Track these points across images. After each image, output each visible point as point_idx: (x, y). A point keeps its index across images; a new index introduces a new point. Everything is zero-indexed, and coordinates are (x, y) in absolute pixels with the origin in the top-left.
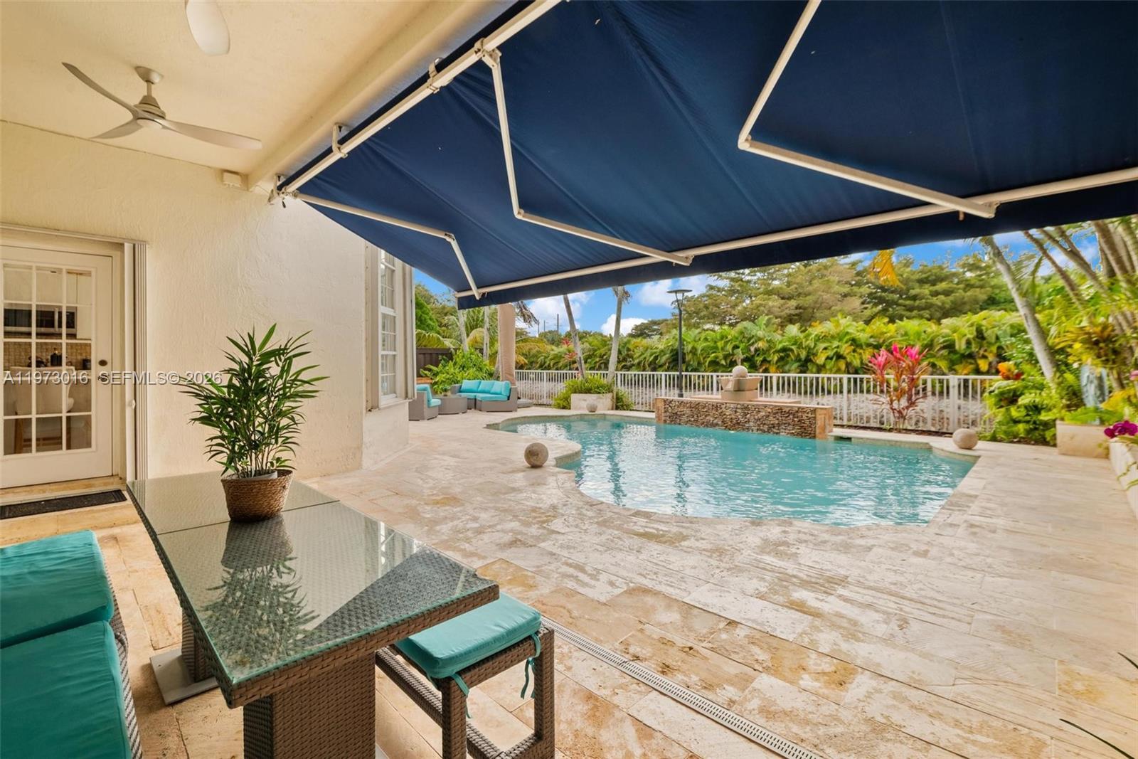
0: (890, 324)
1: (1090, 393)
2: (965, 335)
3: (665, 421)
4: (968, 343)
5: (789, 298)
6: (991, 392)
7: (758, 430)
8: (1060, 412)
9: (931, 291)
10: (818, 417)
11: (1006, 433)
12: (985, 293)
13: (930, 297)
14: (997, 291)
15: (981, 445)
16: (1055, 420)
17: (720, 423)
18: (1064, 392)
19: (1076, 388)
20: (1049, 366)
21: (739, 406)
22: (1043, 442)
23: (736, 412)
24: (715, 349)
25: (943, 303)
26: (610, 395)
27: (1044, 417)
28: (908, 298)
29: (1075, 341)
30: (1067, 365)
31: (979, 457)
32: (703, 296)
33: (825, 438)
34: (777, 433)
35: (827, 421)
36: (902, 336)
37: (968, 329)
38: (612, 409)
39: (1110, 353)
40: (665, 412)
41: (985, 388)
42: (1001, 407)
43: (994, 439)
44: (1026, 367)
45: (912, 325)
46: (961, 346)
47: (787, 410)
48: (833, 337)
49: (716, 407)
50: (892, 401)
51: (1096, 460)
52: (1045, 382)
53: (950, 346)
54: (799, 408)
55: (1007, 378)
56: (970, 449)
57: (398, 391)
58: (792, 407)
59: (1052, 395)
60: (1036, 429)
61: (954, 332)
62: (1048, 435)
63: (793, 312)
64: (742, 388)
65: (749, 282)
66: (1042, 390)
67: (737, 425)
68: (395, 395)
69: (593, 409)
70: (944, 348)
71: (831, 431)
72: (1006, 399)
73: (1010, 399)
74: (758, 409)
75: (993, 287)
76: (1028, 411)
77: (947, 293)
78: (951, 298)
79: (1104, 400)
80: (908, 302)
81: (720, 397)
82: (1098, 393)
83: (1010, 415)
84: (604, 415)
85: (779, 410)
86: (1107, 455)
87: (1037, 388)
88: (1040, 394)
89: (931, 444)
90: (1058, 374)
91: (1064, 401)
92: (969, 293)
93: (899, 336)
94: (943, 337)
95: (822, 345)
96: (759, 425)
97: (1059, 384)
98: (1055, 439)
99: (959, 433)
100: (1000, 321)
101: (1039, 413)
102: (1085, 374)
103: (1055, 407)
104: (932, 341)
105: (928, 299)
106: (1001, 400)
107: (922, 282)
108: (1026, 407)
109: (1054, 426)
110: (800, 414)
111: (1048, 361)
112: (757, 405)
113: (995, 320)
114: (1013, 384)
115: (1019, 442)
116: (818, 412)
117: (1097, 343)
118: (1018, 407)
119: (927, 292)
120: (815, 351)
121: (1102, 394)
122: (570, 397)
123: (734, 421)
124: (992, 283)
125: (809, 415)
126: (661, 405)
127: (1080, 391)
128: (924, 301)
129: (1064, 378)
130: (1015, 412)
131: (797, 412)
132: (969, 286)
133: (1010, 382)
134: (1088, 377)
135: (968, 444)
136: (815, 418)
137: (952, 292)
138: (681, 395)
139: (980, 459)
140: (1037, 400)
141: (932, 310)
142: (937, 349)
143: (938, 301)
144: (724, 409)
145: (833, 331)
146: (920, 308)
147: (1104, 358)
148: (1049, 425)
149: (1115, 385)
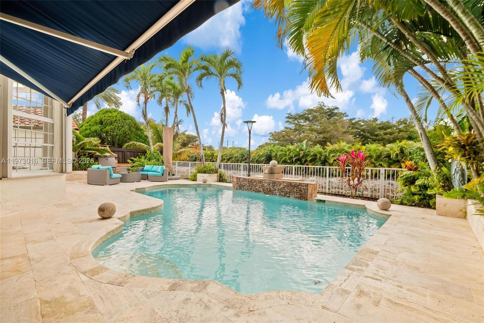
0: (363, 146)
1: (456, 179)
2: (396, 151)
3: (237, 189)
4: (397, 155)
5: (320, 133)
6: (401, 177)
7: (279, 195)
8: (438, 189)
9: (384, 133)
10: (309, 189)
11: (408, 201)
12: (407, 135)
13: (383, 135)
14: (412, 134)
15: (393, 207)
16: (435, 194)
17: (262, 190)
18: (441, 178)
19: (448, 175)
20: (433, 163)
21: (271, 182)
22: (428, 206)
23: (269, 185)
24: (285, 155)
25: (389, 138)
26: (216, 175)
27: (429, 192)
28: (374, 136)
29: (449, 146)
30: (444, 162)
31: (391, 215)
32: (283, 131)
33: (312, 200)
34: (289, 197)
35: (313, 191)
36: (368, 151)
37: (397, 148)
38: (217, 182)
39: (472, 152)
40: (237, 184)
41: (398, 175)
42: (406, 186)
43: (402, 204)
44: (421, 164)
45: (373, 147)
46: (393, 156)
47: (294, 184)
48: (337, 151)
49: (260, 182)
50: (349, 180)
51: (458, 219)
52: (430, 172)
53: (388, 156)
54: (300, 183)
55: (410, 170)
56: (386, 210)
57: (55, 168)
58: (296, 183)
59: (435, 179)
60: (424, 199)
61: (391, 150)
62: (431, 202)
63: (322, 140)
64: (273, 172)
65: (303, 126)
66: (429, 177)
67: (269, 192)
68: (52, 170)
69: (205, 182)
70: (386, 157)
71: (316, 196)
72: (409, 181)
73: (411, 181)
74: (280, 184)
75: (411, 132)
76: (421, 188)
77: (391, 134)
78: (392, 136)
79: (464, 184)
80: (374, 137)
81: (263, 176)
82: (461, 179)
83: (410, 190)
84: (210, 184)
85: (290, 184)
86: (464, 216)
87: (426, 176)
88: (428, 179)
89: (367, 206)
90: (438, 168)
91: (441, 183)
92: (400, 134)
93: (367, 151)
94: (387, 152)
95: (332, 155)
96: (280, 192)
97: (438, 173)
98: (435, 205)
99: (381, 200)
100: (412, 145)
101: (427, 190)
102: (454, 167)
103: (435, 186)
104: (381, 153)
105: (382, 136)
106: (406, 182)
107: (380, 129)
108: (419, 186)
109: (435, 198)
110: (300, 187)
111: (433, 160)
112: (280, 181)
113: (410, 145)
114: (413, 173)
115: (415, 206)
116: (309, 186)
117: (463, 147)
118: (415, 186)
119: (382, 133)
120: (329, 157)
121: (464, 179)
122: (196, 175)
123: (269, 190)
124: (411, 130)
125: (305, 188)
126: (235, 180)
127: (450, 178)
128: (381, 137)
129: (441, 170)
130: (413, 189)
131: (299, 185)
132: (400, 131)
133: (411, 172)
134: (455, 169)
135: (385, 208)
136: (307, 189)
137: (393, 133)
138: (249, 176)
139: (390, 218)
140: (426, 182)
141: (385, 141)
142: (383, 157)
143: (387, 137)
144: (264, 183)
145: (338, 148)
146: (379, 140)
147: (467, 157)
148: (431, 197)
149: (473, 174)
